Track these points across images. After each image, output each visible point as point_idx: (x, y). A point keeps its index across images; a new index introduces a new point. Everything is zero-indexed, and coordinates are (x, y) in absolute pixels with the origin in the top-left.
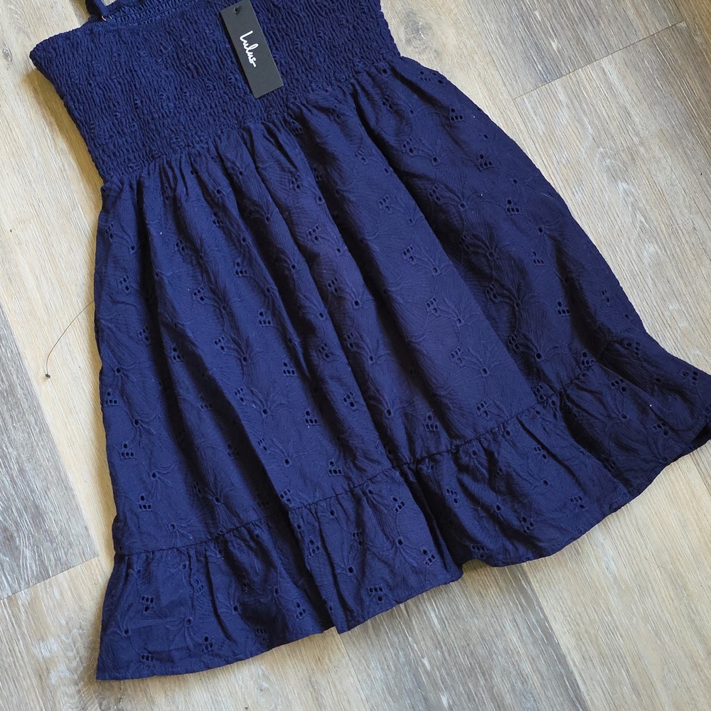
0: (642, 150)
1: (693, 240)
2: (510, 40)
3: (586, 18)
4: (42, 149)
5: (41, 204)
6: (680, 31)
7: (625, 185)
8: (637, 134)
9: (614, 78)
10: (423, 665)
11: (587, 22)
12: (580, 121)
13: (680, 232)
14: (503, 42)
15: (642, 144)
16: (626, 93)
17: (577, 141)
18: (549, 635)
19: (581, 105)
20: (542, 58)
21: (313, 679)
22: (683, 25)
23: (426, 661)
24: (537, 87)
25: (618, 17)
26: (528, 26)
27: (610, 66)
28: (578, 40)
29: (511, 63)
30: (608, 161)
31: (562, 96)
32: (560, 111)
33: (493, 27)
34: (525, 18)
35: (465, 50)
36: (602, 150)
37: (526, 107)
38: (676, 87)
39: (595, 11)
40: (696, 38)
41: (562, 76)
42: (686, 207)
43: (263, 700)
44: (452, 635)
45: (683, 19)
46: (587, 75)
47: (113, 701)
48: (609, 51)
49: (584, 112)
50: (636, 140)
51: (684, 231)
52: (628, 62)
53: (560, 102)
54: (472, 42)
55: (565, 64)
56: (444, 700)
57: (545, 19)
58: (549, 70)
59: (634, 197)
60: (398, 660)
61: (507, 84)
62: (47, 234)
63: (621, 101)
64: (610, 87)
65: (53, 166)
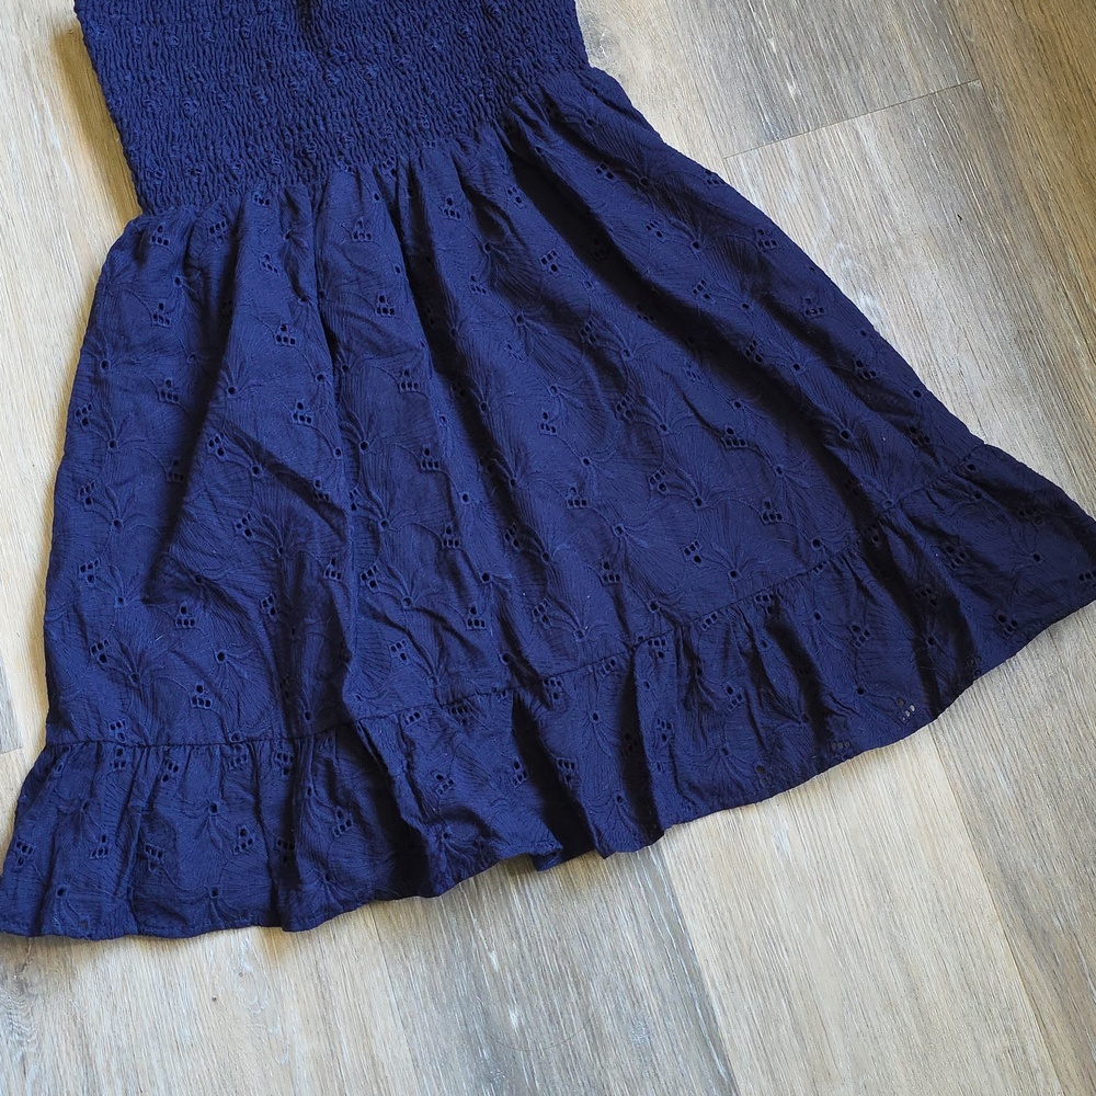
0: (899, 253)
1: (957, 389)
2: (729, 75)
3: (841, 58)
4: (23, 142)
5: (10, 222)
6: (971, 92)
7: (868, 300)
8: (895, 230)
9: (871, 146)
10: (489, 961)
11: (843, 64)
12: (815, 201)
13: (940, 375)
14: (718, 75)
15: (900, 244)
16: (886, 170)
17: (808, 229)
18: (680, 938)
19: (819, 180)
20: (771, 106)
21: (321, 966)
22: (977, 84)
23: (493, 957)
24: (759, 145)
25: (886, 61)
26: (757, 60)
27: (868, 130)
28: (826, 88)
29: (726, 108)
30: (848, 263)
31: (794, 164)
32: (788, 182)
33: (707, 52)
34: (755, 48)
35: (663, 82)
36: (841, 245)
37: (741, 171)
38: (958, 171)
39: (855, 50)
40: (994, 106)
41: (796, 133)
42: (952, 342)
43: (242, 989)
44: (537, 922)
45: (978, 77)
46: (834, 137)
47: (11, 965)
48: (867, 107)
49: (823, 189)
50: (892, 238)
51: (946, 375)
52: (894, 126)
53: (790, 171)
54: (674, 70)
55: (804, 118)
56: (514, 1018)
57: (783, 51)
58: (779, 123)
59: (880, 317)
60: (453, 950)
61: (717, 134)
62: (13, 266)
63: (877, 181)
64: (864, 159)
65: (37, 170)
